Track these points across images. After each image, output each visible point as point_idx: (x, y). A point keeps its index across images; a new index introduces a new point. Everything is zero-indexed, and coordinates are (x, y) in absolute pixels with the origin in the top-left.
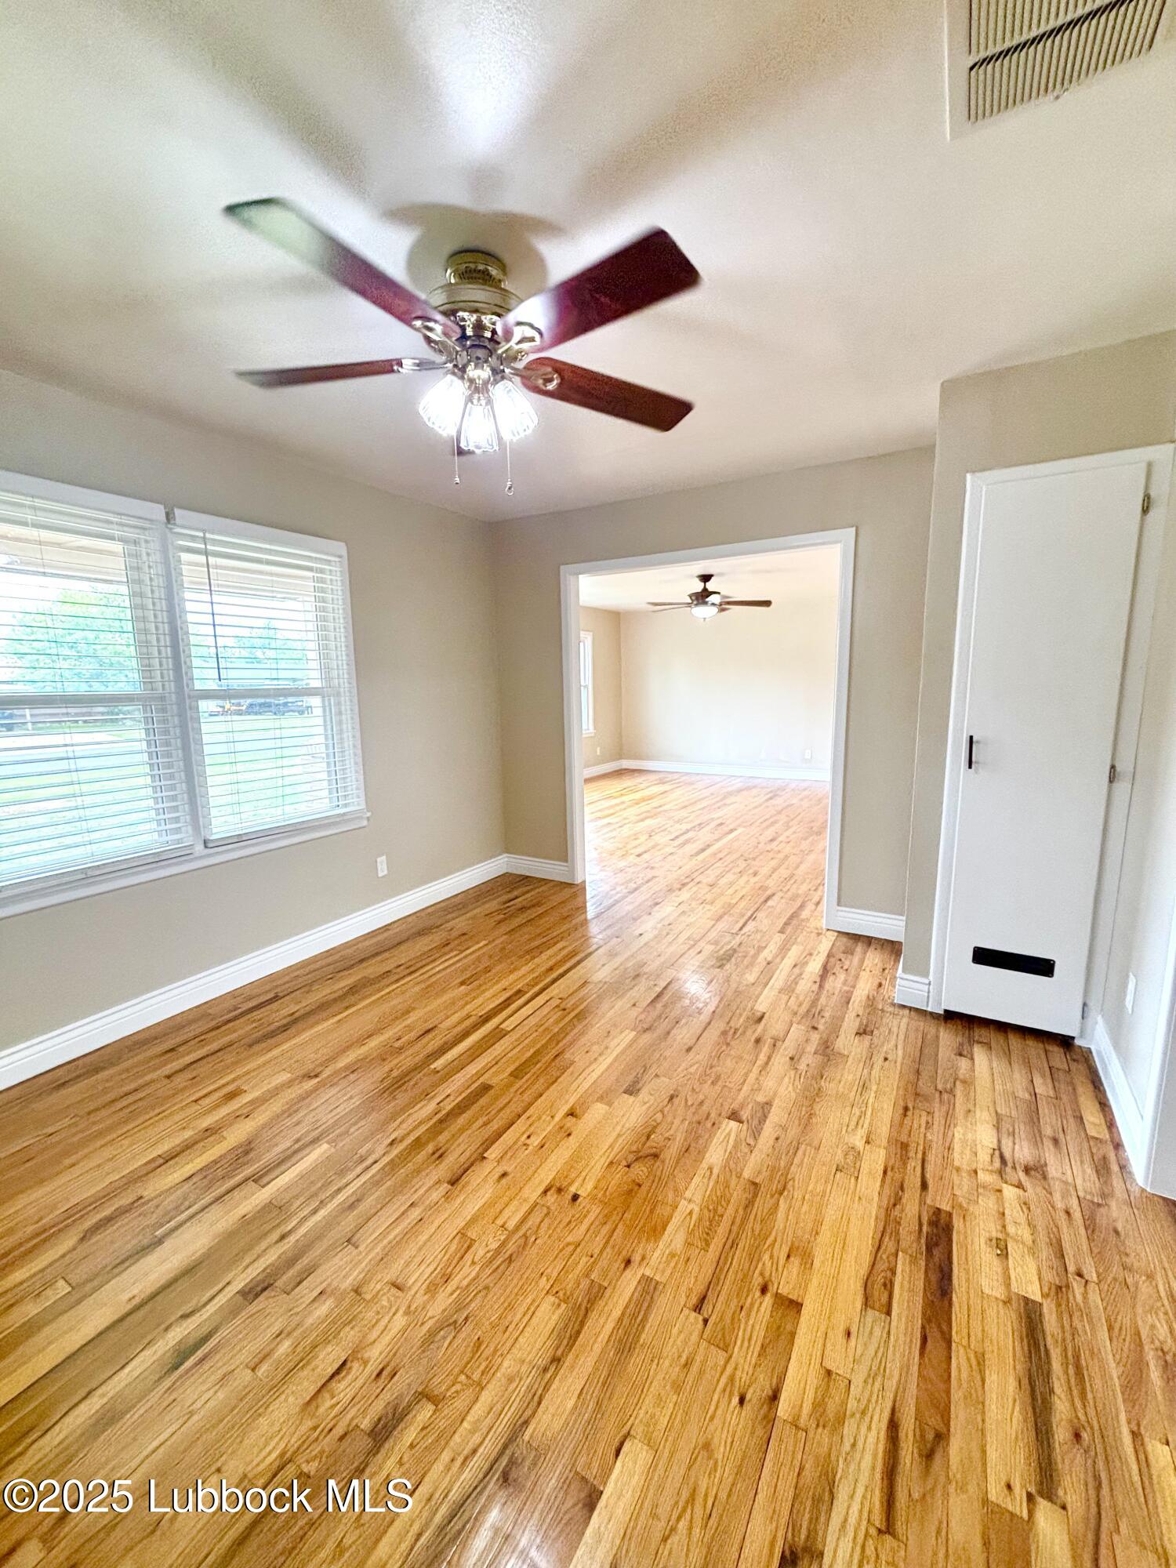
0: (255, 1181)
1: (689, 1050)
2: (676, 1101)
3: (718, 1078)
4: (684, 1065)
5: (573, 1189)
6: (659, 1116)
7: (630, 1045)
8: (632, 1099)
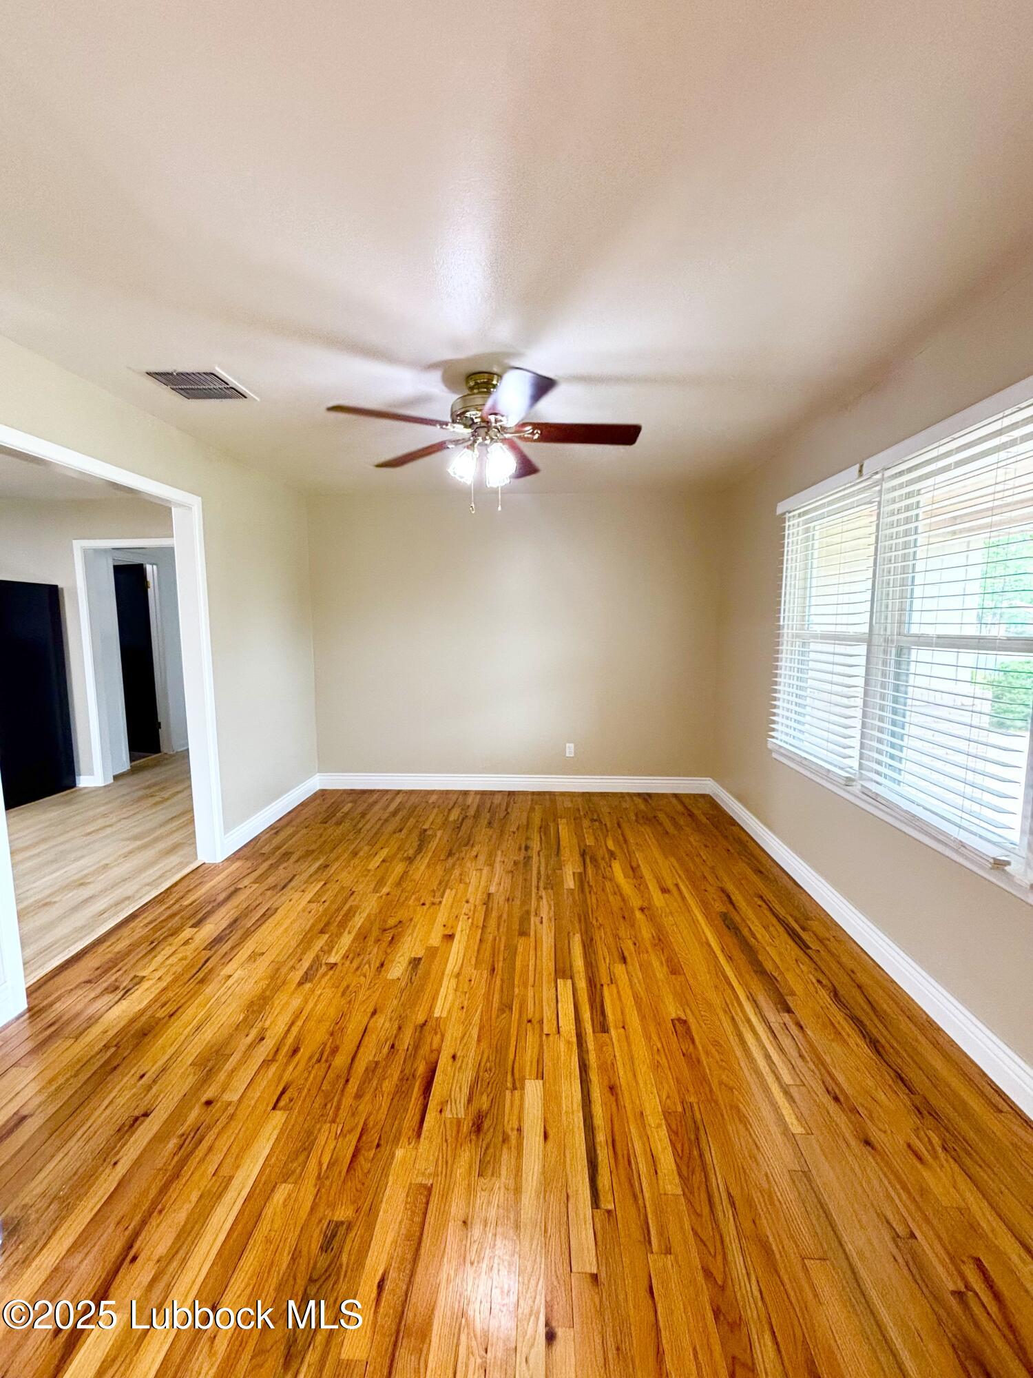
0: (580, 874)
1: (374, 1013)
2: (378, 965)
3: (343, 994)
4: (378, 994)
5: (425, 908)
6: (389, 951)
7: (434, 999)
8: (413, 955)
